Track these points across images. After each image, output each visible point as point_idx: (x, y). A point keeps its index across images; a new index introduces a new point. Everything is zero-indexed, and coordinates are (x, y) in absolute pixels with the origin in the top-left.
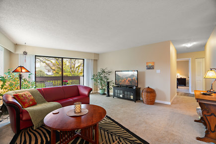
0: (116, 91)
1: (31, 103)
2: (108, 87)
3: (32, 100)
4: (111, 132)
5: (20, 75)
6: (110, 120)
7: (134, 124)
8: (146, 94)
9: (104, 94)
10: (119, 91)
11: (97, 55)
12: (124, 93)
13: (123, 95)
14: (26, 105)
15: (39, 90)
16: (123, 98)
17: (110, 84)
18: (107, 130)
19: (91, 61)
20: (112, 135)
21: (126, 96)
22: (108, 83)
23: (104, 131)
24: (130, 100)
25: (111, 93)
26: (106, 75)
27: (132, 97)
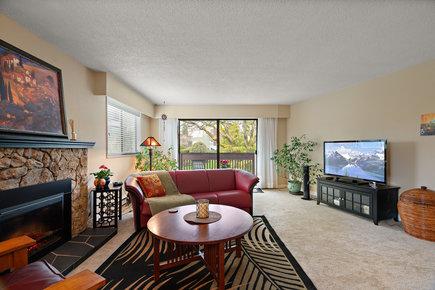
0: (324, 189)
1: (157, 191)
2: (307, 178)
3: (158, 187)
4: (268, 274)
5: (150, 150)
6: (280, 250)
7: (338, 275)
8: (411, 206)
9: (299, 193)
10: (330, 190)
11: (286, 107)
12: (343, 196)
13: (341, 201)
14: (150, 194)
15: (171, 173)
16: (343, 208)
17: (311, 172)
18: (262, 267)
19: (271, 122)
20: (265, 280)
21: (349, 205)
22: (307, 170)
23: (255, 266)
24: (361, 214)
25: (314, 193)
26: (303, 151)
27: (366, 209)
